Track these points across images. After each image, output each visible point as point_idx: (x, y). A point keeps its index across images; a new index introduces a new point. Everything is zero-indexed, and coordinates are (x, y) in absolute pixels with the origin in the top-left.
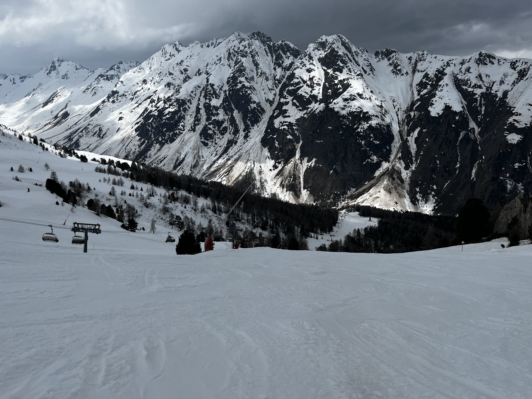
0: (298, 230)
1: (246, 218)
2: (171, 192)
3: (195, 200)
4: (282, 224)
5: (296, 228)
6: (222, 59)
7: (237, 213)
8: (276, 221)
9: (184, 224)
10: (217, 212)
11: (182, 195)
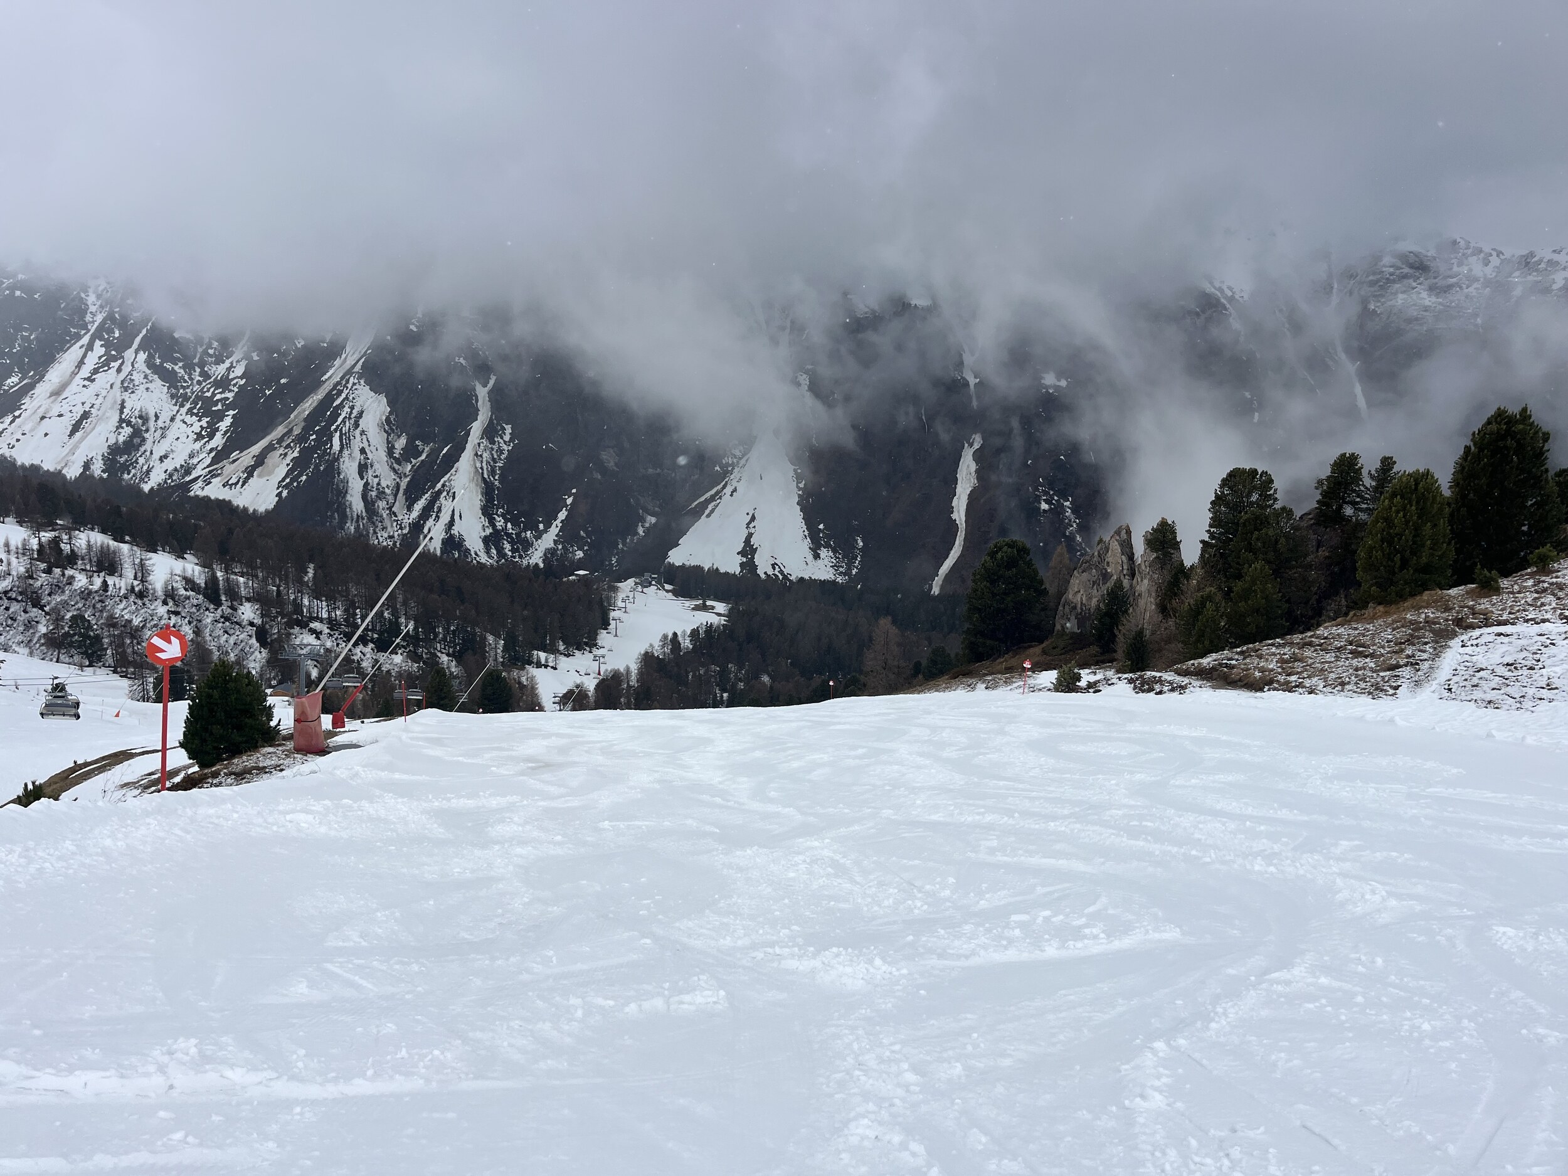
0: (496, 646)
1: (325, 615)
2: (47, 536)
3: (141, 560)
4: (447, 630)
5: (491, 639)
7: (295, 600)
8: (426, 621)
9: (103, 645)
10: (223, 598)
11: (89, 546)
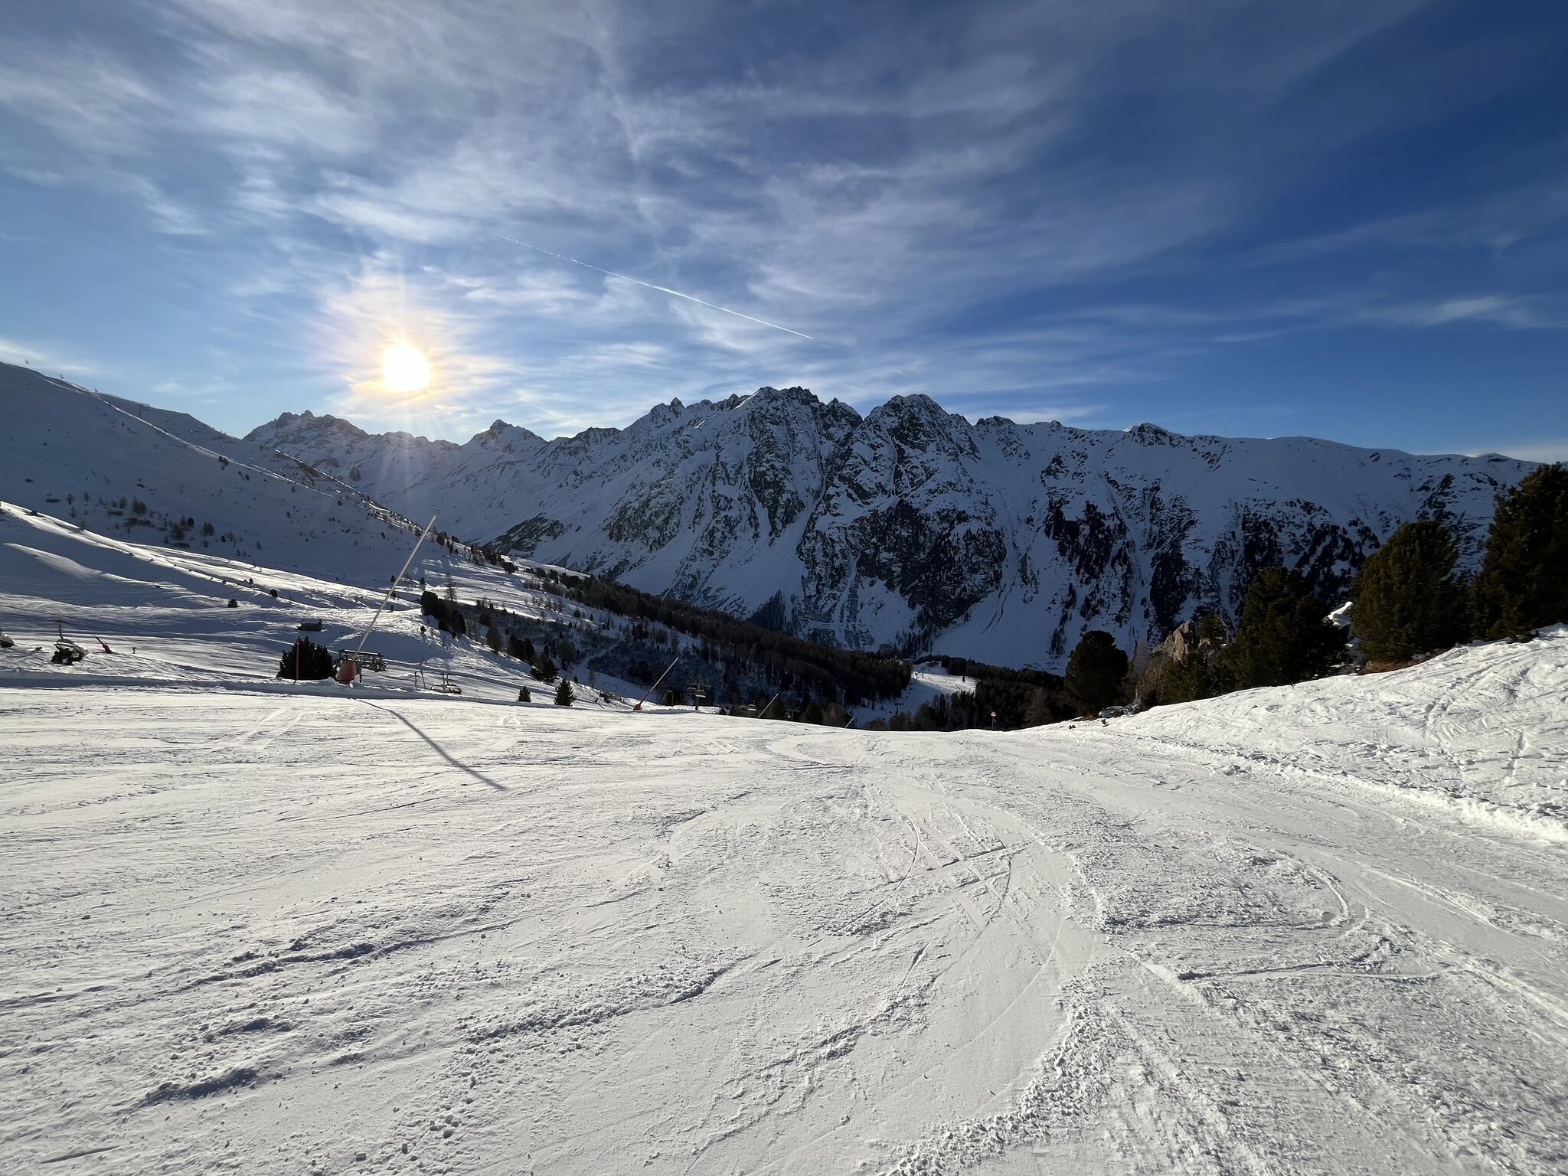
0: (841, 693)
1: (756, 670)
2: (637, 623)
5: (839, 688)
6: (742, 425)
